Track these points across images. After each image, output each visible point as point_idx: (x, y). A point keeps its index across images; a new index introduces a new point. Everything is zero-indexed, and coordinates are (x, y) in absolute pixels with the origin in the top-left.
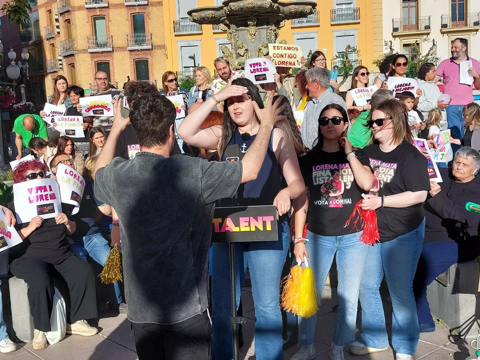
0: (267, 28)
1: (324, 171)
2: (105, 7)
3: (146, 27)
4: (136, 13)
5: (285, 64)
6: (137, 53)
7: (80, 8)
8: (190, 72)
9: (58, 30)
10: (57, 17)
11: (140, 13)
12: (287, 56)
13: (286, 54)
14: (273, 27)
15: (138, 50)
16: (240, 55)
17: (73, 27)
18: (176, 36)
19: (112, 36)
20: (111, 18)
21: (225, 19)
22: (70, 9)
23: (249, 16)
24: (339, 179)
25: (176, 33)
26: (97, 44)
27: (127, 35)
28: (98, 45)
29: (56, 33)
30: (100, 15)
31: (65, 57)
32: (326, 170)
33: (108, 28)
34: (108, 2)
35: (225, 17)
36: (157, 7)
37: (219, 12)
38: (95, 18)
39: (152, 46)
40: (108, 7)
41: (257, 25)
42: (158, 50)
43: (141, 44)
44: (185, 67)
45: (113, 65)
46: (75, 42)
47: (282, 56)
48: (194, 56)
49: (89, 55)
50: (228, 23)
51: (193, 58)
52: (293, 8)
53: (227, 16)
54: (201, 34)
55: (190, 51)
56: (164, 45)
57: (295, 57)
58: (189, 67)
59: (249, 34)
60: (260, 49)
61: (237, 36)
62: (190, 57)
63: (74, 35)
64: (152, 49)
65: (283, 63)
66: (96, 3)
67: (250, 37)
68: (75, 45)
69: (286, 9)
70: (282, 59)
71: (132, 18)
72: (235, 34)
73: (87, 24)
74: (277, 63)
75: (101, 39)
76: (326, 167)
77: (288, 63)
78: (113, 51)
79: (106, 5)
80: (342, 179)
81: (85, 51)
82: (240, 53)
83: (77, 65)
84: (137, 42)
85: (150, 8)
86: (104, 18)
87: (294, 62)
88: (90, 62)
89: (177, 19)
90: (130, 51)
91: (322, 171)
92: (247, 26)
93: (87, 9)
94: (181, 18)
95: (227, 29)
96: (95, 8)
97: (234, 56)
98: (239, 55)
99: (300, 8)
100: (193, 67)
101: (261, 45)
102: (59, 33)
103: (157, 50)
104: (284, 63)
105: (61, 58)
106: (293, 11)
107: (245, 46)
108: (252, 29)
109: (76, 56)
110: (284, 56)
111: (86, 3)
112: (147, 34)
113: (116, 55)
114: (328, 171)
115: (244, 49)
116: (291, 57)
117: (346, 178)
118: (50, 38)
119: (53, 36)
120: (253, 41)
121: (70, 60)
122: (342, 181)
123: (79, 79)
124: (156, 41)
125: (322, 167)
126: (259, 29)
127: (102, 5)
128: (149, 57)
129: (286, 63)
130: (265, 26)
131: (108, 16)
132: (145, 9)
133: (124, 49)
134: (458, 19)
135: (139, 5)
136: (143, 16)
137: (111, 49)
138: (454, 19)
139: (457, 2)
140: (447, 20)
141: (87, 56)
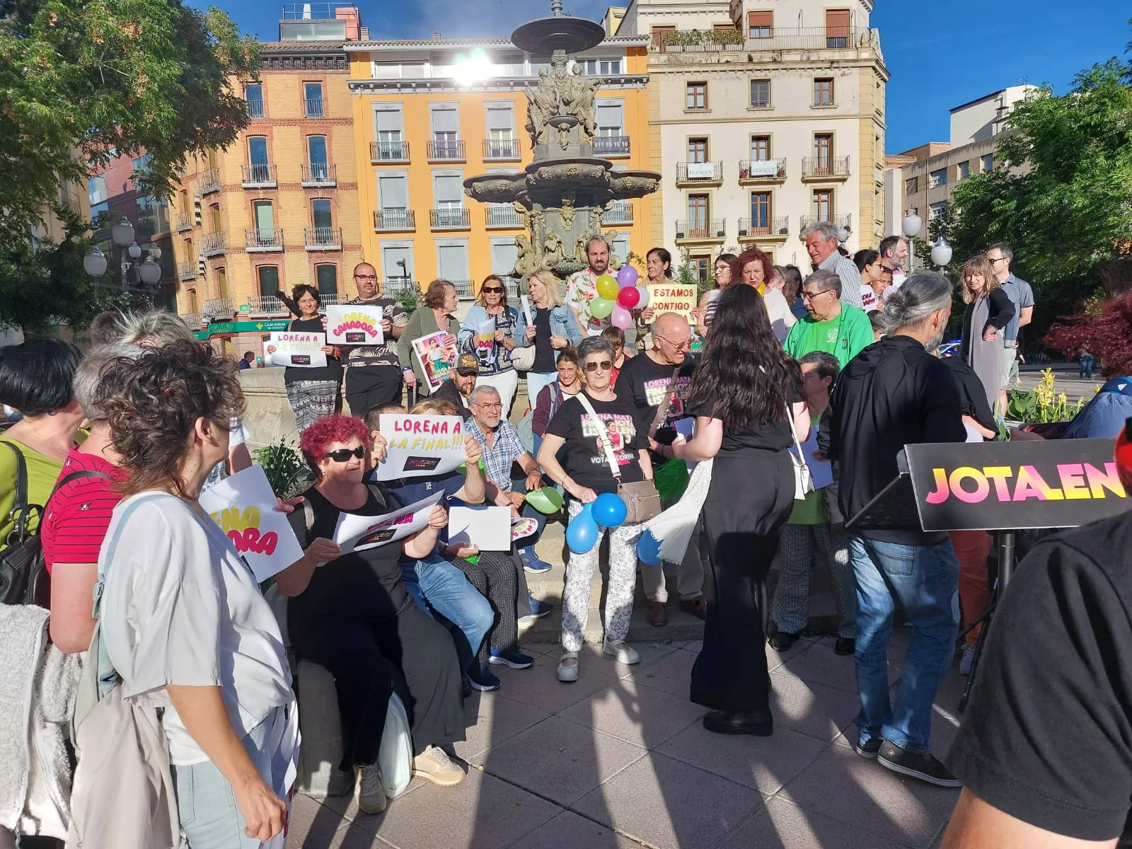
0: (590, 211)
2: (272, 188)
3: (333, 219)
4: (319, 198)
6: (320, 255)
7: (234, 188)
8: (397, 284)
9: (198, 219)
10: (197, 200)
11: (325, 198)
14: (599, 210)
15: (321, 251)
16: (550, 250)
17: (222, 214)
18: (377, 233)
19: (282, 230)
20: (281, 203)
21: (525, 194)
22: (219, 189)
23: (565, 191)
25: (377, 229)
26: (259, 240)
27: (305, 230)
28: (261, 242)
29: (195, 224)
30: (263, 199)
31: (210, 257)
33: (275, 216)
34: (276, 181)
35: (526, 191)
37: (515, 183)
38: (257, 204)
39: (342, 245)
40: (276, 188)
41: (575, 205)
42: (351, 252)
43: (326, 242)
44: (390, 277)
45: (284, 271)
46: (226, 236)
48: (404, 261)
49: (248, 255)
50: (529, 200)
51: (402, 264)
52: (630, 181)
53: (529, 190)
54: (414, 232)
55: (399, 255)
56: (359, 244)
58: (396, 277)
59: (562, 218)
60: (580, 242)
61: (543, 220)
62: (399, 263)
63: (224, 224)
64: (342, 250)
66: (258, 181)
67: (563, 222)
68: (227, 241)
69: (618, 182)
71: (312, 205)
72: (540, 217)
73: (244, 211)
78: (283, 251)
79: (274, 185)
81: (241, 250)
82: (550, 247)
83: (229, 271)
84: (321, 240)
85: (339, 192)
86: (270, 204)
88: (249, 267)
89: (379, 209)
90: (310, 251)
92: (560, 205)
93: (245, 189)
94: (385, 208)
95: (524, 209)
96: (257, 188)
97: (539, 251)
98: (547, 250)
99: (640, 181)
100: (401, 277)
101: (581, 235)
102: (199, 223)
103: (349, 252)
105: (203, 259)
106: (629, 185)
107: (557, 235)
108: (568, 211)
109: (227, 257)
111: (243, 180)
112: (333, 228)
113: (288, 257)
115: (555, 241)
118: (183, 231)
119: (189, 227)
120: (568, 228)
121: (218, 262)
123: (231, 291)
124: (348, 239)
126: (578, 211)
127: (266, 184)
128: (338, 262)
130: (587, 208)
131: (277, 200)
132: (332, 192)
133: (299, 248)
134: (759, 224)
135: (323, 187)
136: (329, 203)
137: (280, 248)
138: (754, 225)
139: (759, 202)
140: (747, 226)
141: (245, 258)
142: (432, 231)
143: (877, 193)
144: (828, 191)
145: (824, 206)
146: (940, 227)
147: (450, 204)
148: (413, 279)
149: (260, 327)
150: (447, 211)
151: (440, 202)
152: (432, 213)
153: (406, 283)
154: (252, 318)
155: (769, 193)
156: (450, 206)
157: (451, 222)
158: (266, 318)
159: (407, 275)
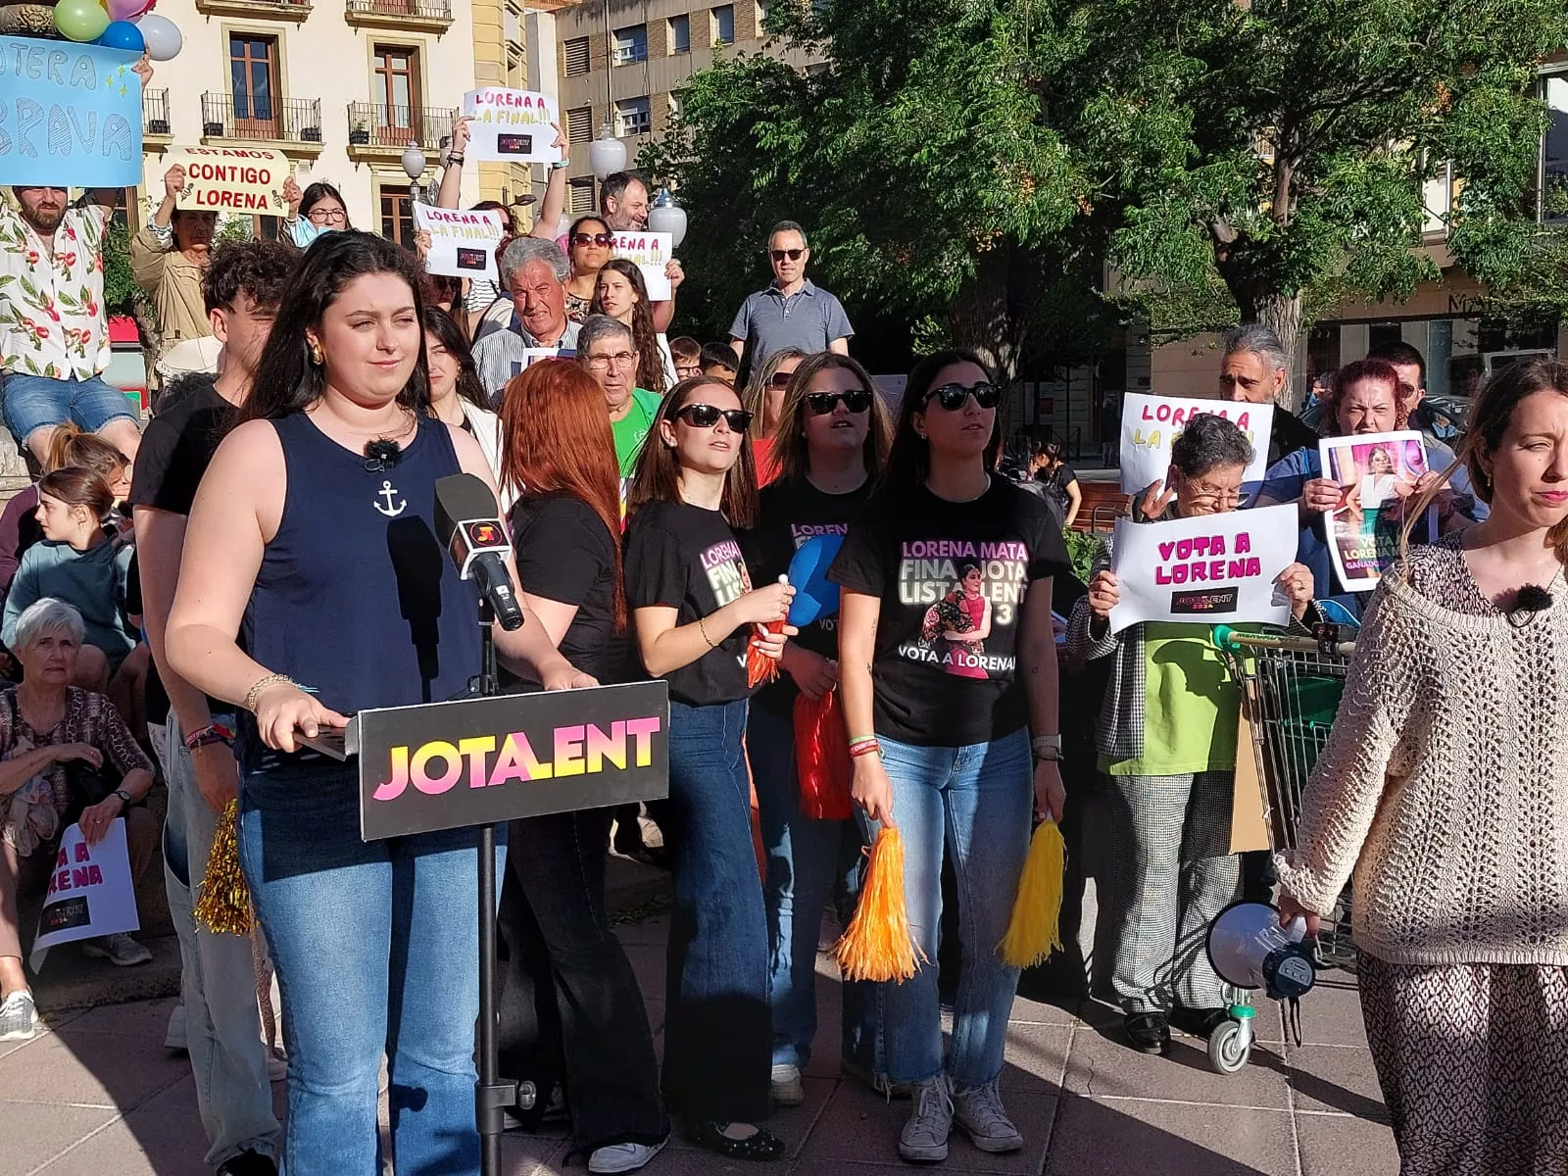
1: (936, 561)
5: (232, 200)
12: (238, 174)
13: (233, 169)
24: (978, 592)
32: (942, 560)
47: (220, 173)
57: (265, 179)
65: (224, 198)
70: (220, 186)
74: (203, 198)
76: (942, 549)
77: (243, 198)
80: (988, 592)
87: (263, 198)
91: (932, 563)
104: (228, 200)
110: (228, 173)
114: (948, 563)
116: (251, 179)
117: (1000, 592)
122: (987, 600)
125: (930, 549)
129: (236, 200)
134: (251, 111)
138: (240, 110)
139: (248, 59)
140: (222, 113)
143: (511, 67)
144: (409, 52)
145: (400, 83)
146: (658, 162)
155: (271, 40)
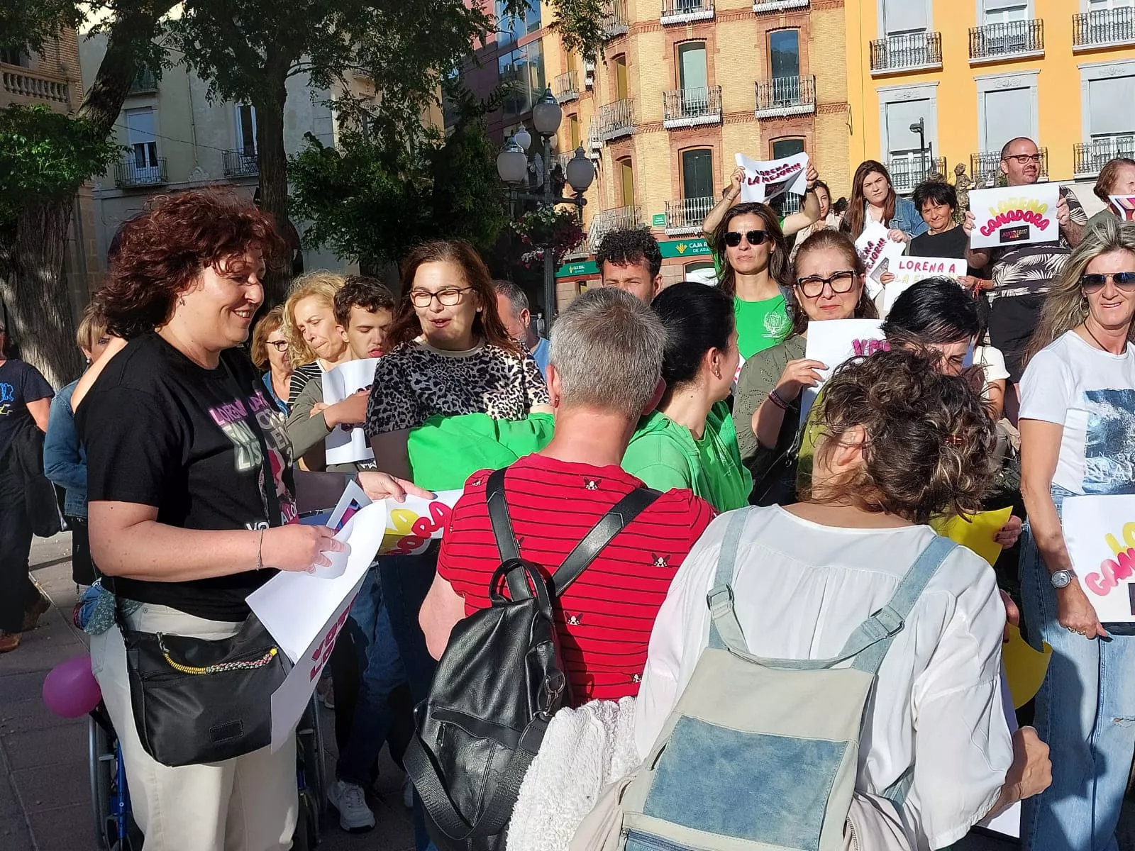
2: (708, 20)
3: (802, 62)
4: (780, 28)
6: (779, 123)
7: (649, 26)
8: (907, 163)
9: (589, 81)
11: (789, 27)
15: (781, 117)
17: (630, 71)
18: (874, 77)
19: (720, 87)
20: (719, 45)
22: (626, 29)
25: (876, 72)
26: (684, 107)
27: (756, 84)
28: (687, 111)
29: (582, 88)
30: (693, 39)
31: (609, 142)
33: (711, 67)
34: (712, 8)
36: (832, 10)
38: (682, 48)
39: (815, 105)
40: (713, 19)
42: (833, 114)
43: (789, 101)
44: (894, 153)
45: (720, 156)
46: (635, 105)
48: (922, 123)
49: (666, 134)
51: (918, 128)
54: (940, 70)
55: (911, 113)
56: (844, 100)
58: (905, 152)
62: (913, 128)
63: (632, 89)
64: (815, 113)
66: (686, 11)
68: (636, 113)
71: (769, 41)
73: (663, 62)
75: (694, 93)
78: (721, 123)
79: (709, 14)
81: (657, 126)
83: (638, 161)
84: (780, 99)
85: (814, 15)
86: (702, 46)
88: (668, 151)
89: (880, 36)
90: (762, 119)
93: (666, 26)
94: (890, 34)
96: (683, 24)
100: (914, 151)
102: (589, 88)
103: (827, 115)
105: (596, 145)
109: (636, 138)
111: (663, 13)
112: (802, 76)
113: (728, 131)
118: (567, 102)
119: (574, 96)
121: (621, 148)
123: (641, 192)
124: (826, 92)
127: (698, 14)
128: (808, 132)
131: (713, 39)
132: (801, 17)
133: (747, 115)
135: (786, 10)
136: (795, 36)
137: (716, 118)
141: (661, 138)
142: (972, 66)
147: (1006, 13)
148: (936, 154)
149: (681, 248)
150: (1000, 26)
151: (988, 12)
152: (974, 34)
153: (923, 162)
154: (671, 236)
156: (1006, 17)
157: (1006, 46)
158: (692, 234)
159: (926, 146)
